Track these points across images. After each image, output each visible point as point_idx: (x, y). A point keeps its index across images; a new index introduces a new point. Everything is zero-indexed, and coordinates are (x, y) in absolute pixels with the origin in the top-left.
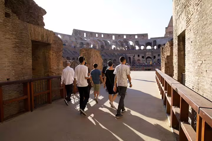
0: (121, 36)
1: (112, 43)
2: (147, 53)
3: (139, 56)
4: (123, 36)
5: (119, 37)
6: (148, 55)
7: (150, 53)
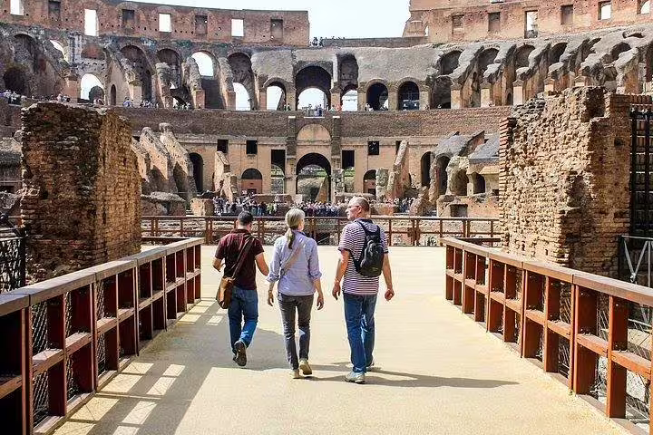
0: (142, 17)
1: (79, 60)
2: (305, 135)
3: (252, 148)
4: (157, 19)
5: (125, 19)
6: (312, 143)
7: (324, 135)
